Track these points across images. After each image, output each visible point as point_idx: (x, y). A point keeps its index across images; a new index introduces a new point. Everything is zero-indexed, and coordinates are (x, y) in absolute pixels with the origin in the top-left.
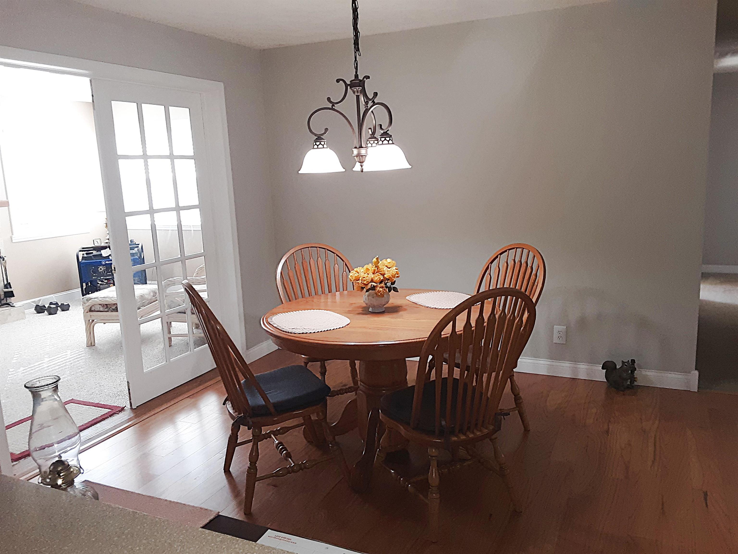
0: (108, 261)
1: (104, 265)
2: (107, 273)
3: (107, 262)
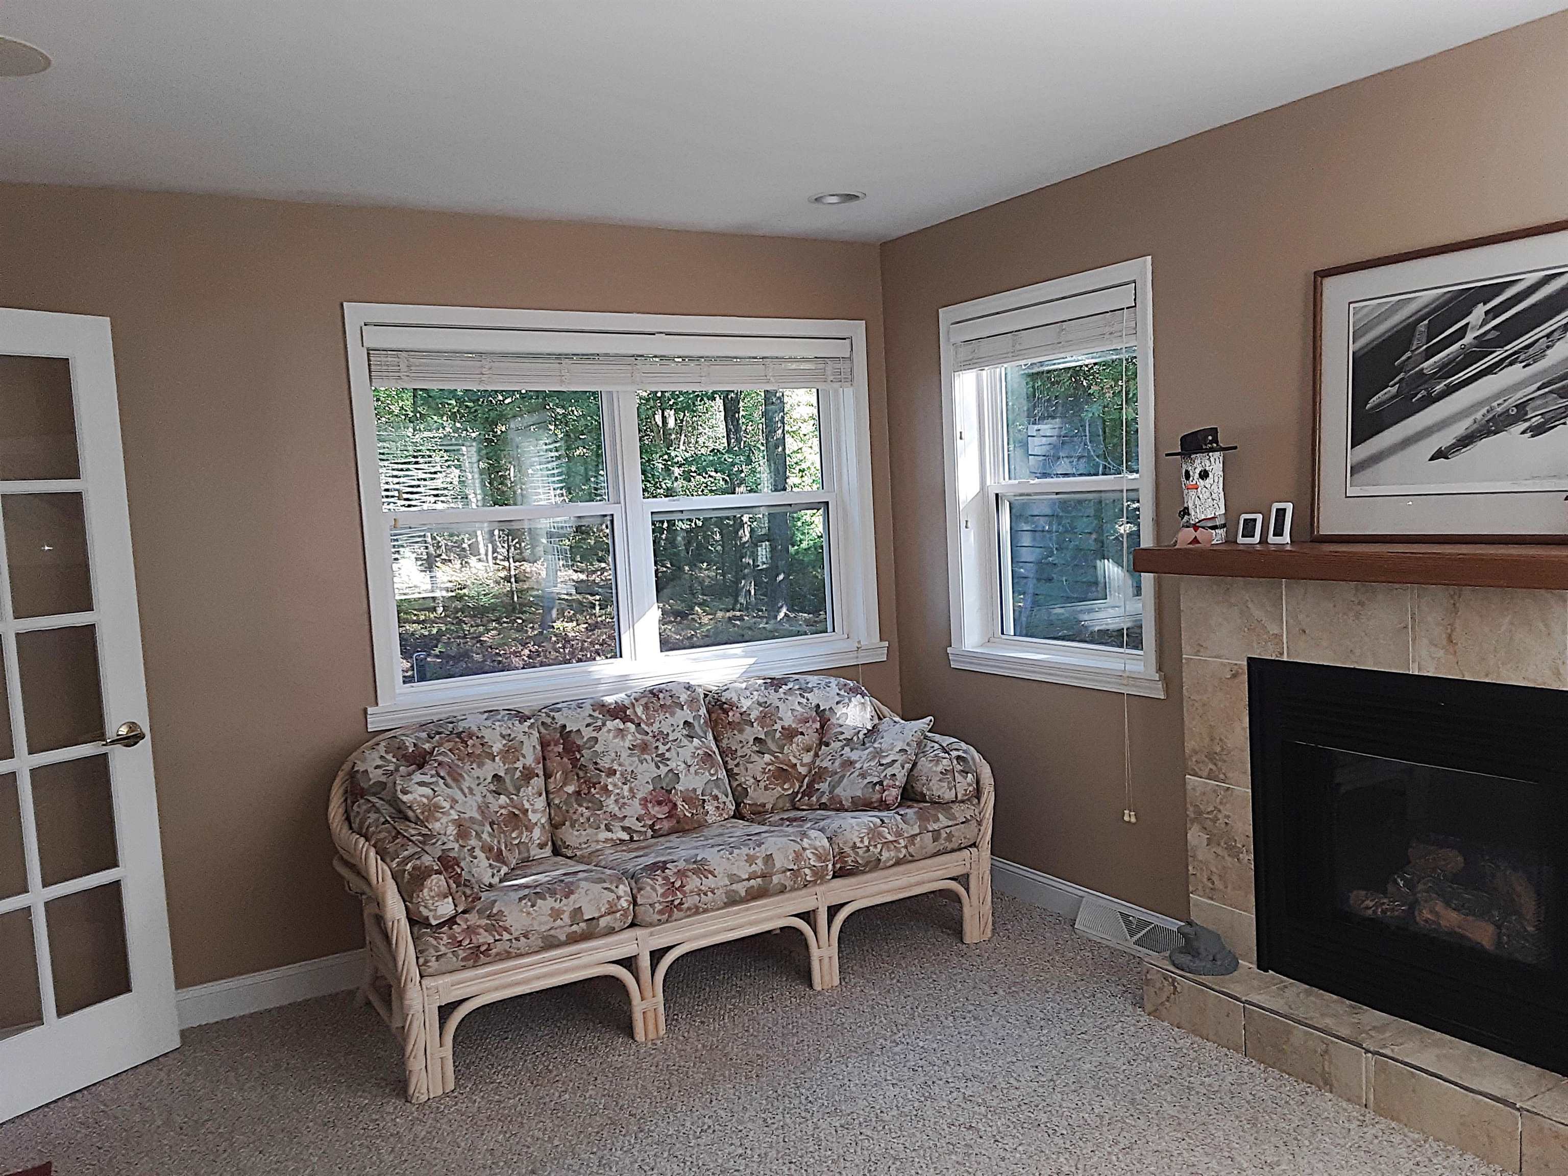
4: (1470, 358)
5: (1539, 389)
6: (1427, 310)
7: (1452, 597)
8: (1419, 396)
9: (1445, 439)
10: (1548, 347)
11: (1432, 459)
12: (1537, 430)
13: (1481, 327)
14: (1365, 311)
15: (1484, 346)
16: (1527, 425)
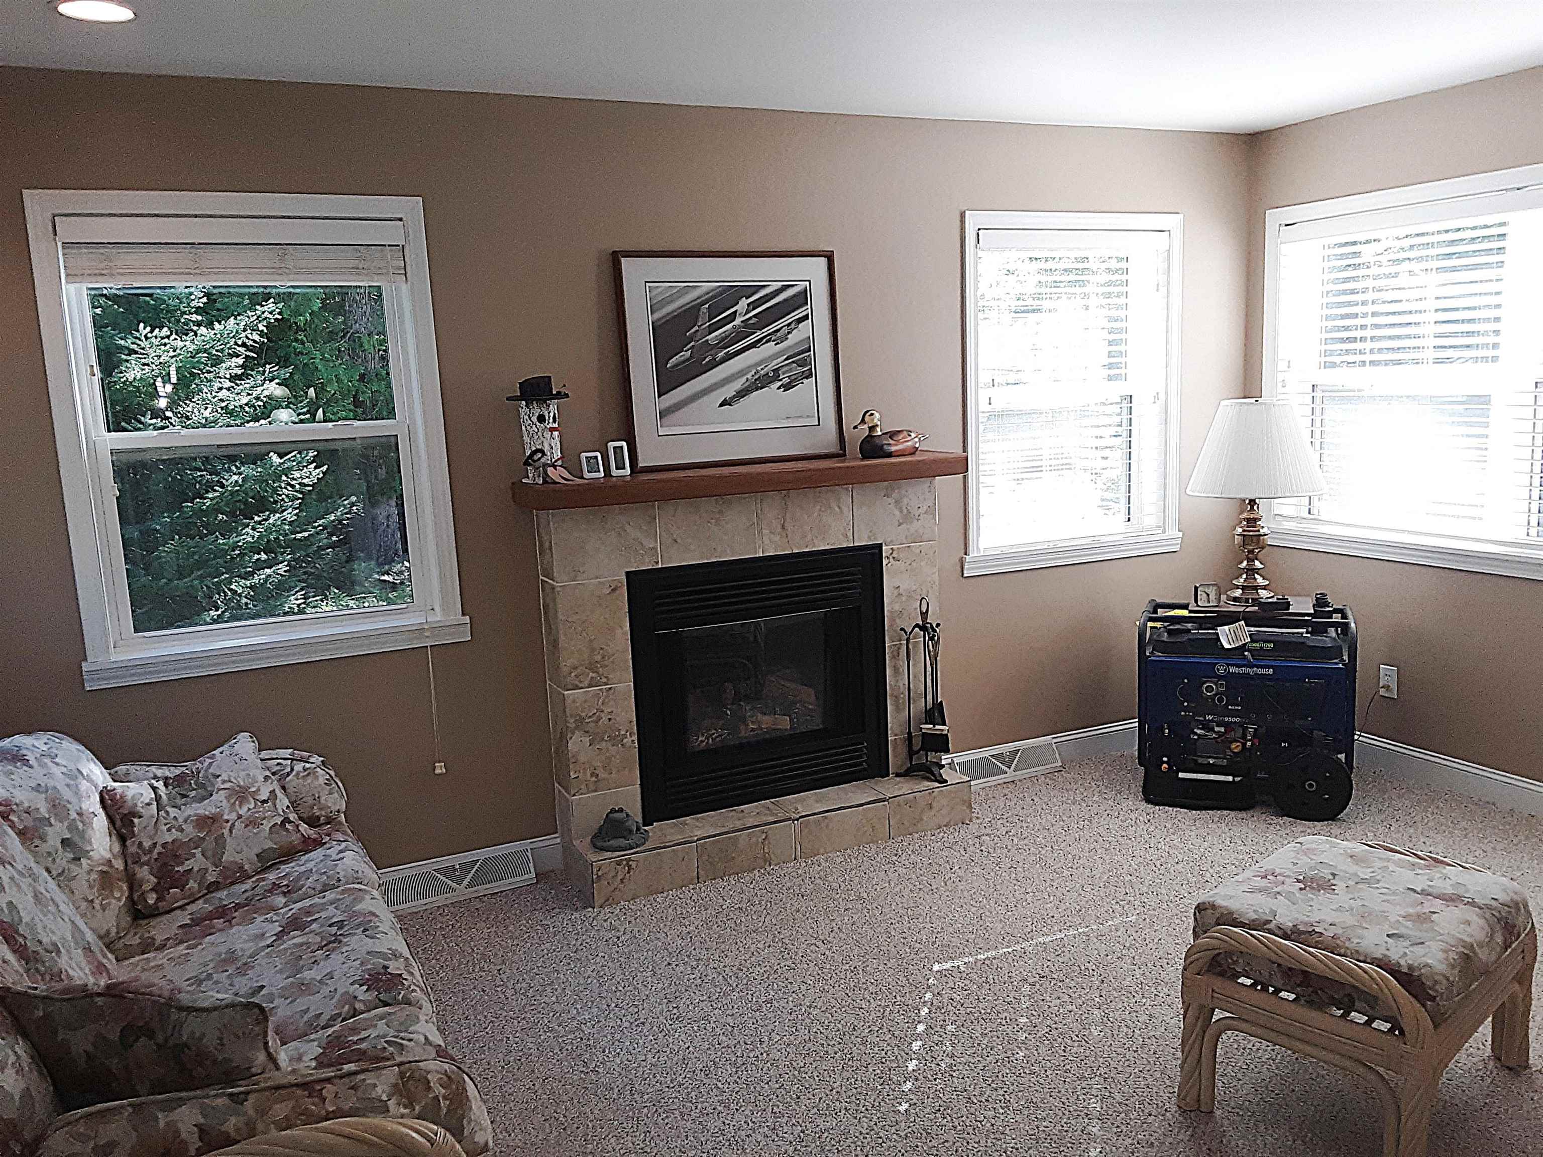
0: (1238, 666)
1: (1220, 677)
2: (1227, 704)
3: (1232, 669)
4: (740, 335)
5: (786, 359)
6: (707, 296)
7: (783, 498)
8: (707, 360)
9: (729, 391)
10: (789, 333)
11: (721, 405)
12: (787, 387)
13: (746, 314)
14: (659, 290)
15: (748, 329)
16: (780, 383)
